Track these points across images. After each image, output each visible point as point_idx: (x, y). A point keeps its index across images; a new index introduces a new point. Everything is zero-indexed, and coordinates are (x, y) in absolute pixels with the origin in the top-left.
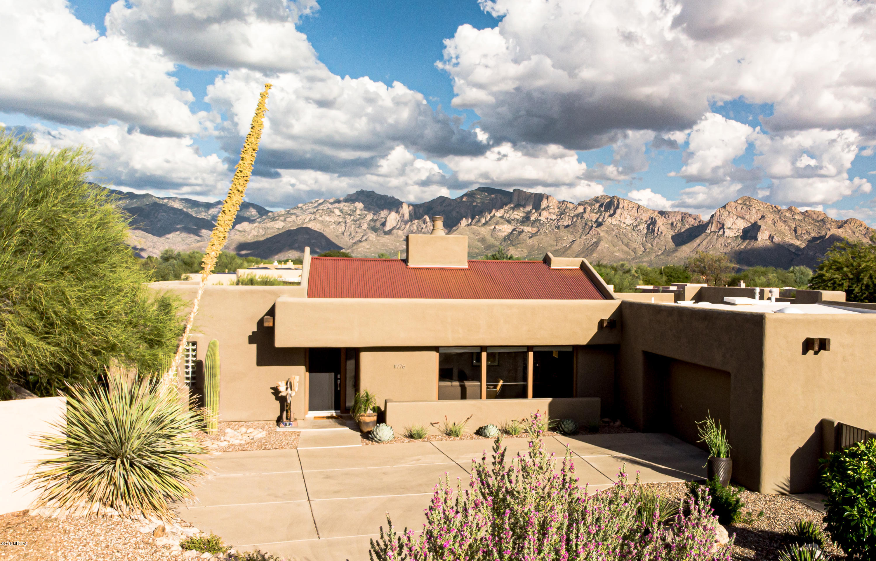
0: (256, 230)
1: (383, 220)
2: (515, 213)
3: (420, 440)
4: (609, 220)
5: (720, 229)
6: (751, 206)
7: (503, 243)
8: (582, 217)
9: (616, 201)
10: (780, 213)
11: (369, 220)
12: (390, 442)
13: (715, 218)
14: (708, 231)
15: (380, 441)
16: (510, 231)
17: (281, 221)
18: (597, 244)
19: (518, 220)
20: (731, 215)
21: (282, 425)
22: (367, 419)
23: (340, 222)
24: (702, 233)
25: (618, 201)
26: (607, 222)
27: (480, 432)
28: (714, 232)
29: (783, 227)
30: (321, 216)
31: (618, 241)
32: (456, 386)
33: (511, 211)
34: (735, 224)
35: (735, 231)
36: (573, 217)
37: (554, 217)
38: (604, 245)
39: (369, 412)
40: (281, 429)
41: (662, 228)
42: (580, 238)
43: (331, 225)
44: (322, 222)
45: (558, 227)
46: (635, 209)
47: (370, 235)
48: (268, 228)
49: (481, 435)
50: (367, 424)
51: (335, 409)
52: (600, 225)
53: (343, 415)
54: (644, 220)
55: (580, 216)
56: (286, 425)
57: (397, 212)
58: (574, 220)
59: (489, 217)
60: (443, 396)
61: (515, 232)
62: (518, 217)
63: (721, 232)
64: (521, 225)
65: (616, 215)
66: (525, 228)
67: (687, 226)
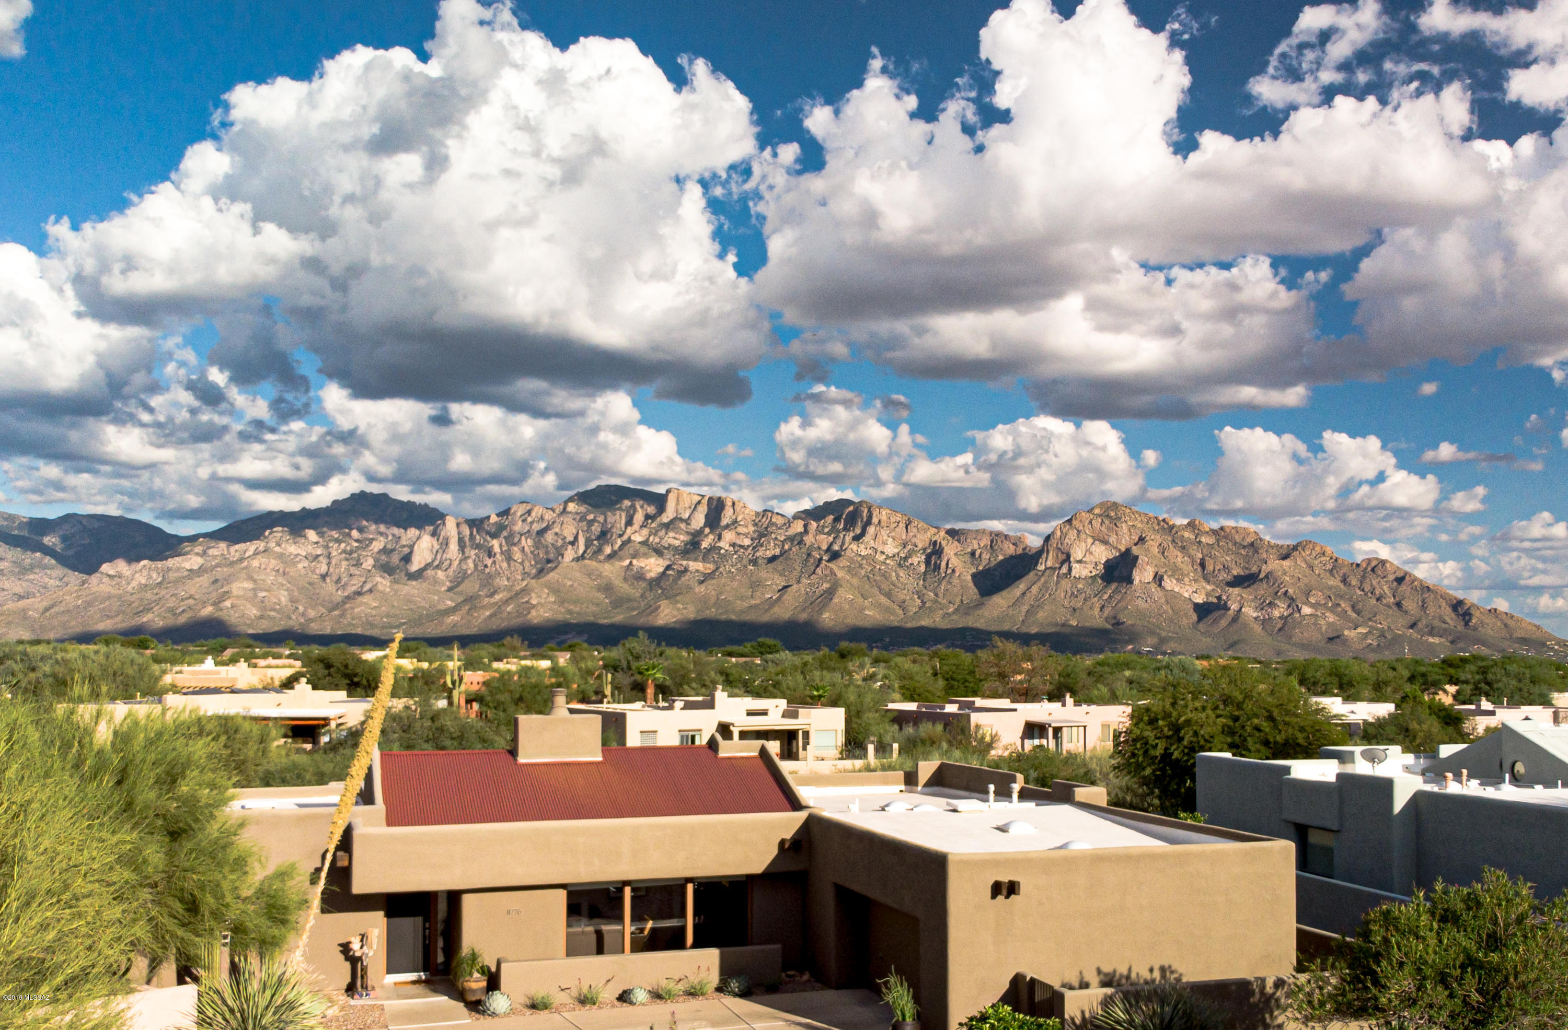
0: (145, 573)
1: (406, 550)
2: (671, 534)
3: (546, 1011)
4: (854, 546)
5: (1062, 563)
6: (1120, 518)
7: (647, 594)
8: (801, 542)
9: (866, 511)
10: (1174, 531)
11: (376, 550)
12: (506, 1015)
13: (1053, 542)
14: (1041, 567)
15: (494, 1015)
16: (661, 570)
17: (197, 554)
18: (830, 593)
19: (676, 548)
20: (1083, 536)
21: (356, 996)
22: (474, 985)
23: (318, 556)
24: (1029, 571)
25: (869, 511)
26: (848, 552)
27: (624, 997)
28: (1051, 568)
29: (1179, 559)
30: (279, 545)
31: (872, 587)
32: (590, 933)
33: (663, 532)
34: (1091, 553)
35: (1090, 567)
36: (783, 542)
37: (747, 542)
38: (844, 596)
39: (476, 975)
40: (356, 1002)
41: (955, 562)
42: (799, 582)
43: (300, 562)
44: (280, 556)
45: (754, 562)
46: (902, 525)
47: (379, 579)
48: (169, 569)
49: (625, 1001)
50: (474, 991)
51: (424, 971)
52: (835, 556)
53: (434, 978)
54: (920, 546)
55: (798, 540)
56: (361, 996)
57: (434, 534)
58: (786, 547)
59: (619, 542)
60: (573, 950)
61: (670, 572)
62: (677, 543)
63: (1064, 570)
64: (683, 558)
65: (867, 538)
66: (691, 563)
67: (1001, 557)
